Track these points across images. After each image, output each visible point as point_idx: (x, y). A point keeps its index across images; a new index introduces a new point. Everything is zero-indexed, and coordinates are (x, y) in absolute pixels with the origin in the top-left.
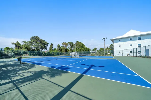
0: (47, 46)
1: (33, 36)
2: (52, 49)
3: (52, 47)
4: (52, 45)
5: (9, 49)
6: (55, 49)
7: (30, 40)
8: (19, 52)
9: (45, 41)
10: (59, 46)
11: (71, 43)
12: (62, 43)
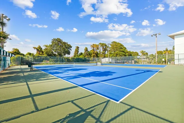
0: (70, 50)
1: (54, 39)
2: (77, 53)
3: (78, 52)
4: (78, 48)
5: (30, 54)
6: (81, 54)
7: (51, 44)
8: (39, 58)
9: (68, 44)
10: (86, 50)
11: (102, 45)
12: (91, 46)
